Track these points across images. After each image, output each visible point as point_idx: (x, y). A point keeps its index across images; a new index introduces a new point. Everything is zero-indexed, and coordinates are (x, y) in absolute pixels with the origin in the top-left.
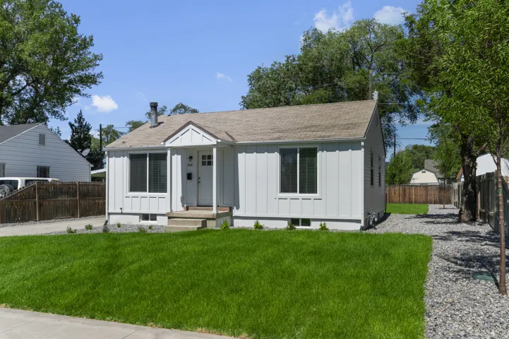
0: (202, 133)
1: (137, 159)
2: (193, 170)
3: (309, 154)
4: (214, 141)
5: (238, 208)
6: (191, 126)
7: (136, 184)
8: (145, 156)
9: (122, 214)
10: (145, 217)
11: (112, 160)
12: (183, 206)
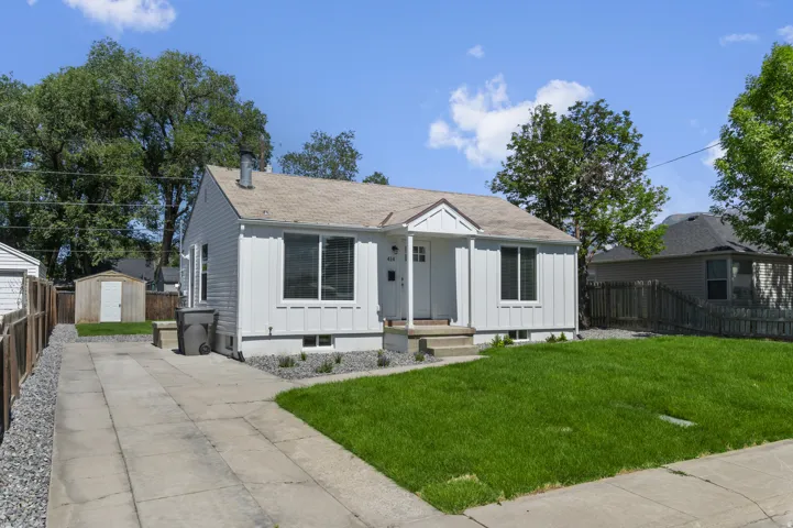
0: (459, 218)
1: (298, 244)
2: (396, 267)
3: (529, 254)
4: (474, 231)
5: (455, 320)
6: (443, 206)
7: (298, 285)
9: (270, 337)
10: (309, 341)
11: (248, 240)
12: (380, 320)
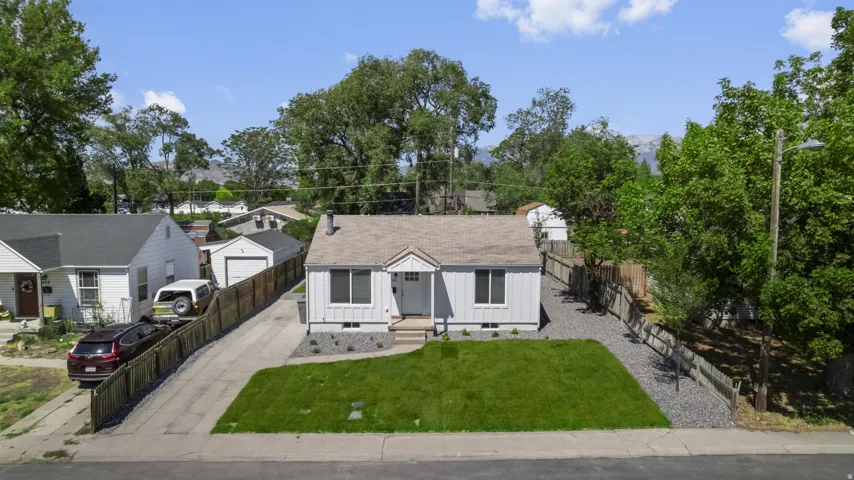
0: (422, 262)
1: (338, 274)
2: (397, 285)
3: (499, 273)
4: (433, 269)
6: (412, 256)
7: (339, 295)
8: (347, 271)
9: (325, 323)
10: (347, 325)
11: (312, 274)
